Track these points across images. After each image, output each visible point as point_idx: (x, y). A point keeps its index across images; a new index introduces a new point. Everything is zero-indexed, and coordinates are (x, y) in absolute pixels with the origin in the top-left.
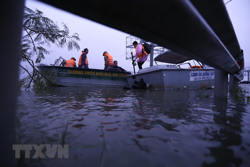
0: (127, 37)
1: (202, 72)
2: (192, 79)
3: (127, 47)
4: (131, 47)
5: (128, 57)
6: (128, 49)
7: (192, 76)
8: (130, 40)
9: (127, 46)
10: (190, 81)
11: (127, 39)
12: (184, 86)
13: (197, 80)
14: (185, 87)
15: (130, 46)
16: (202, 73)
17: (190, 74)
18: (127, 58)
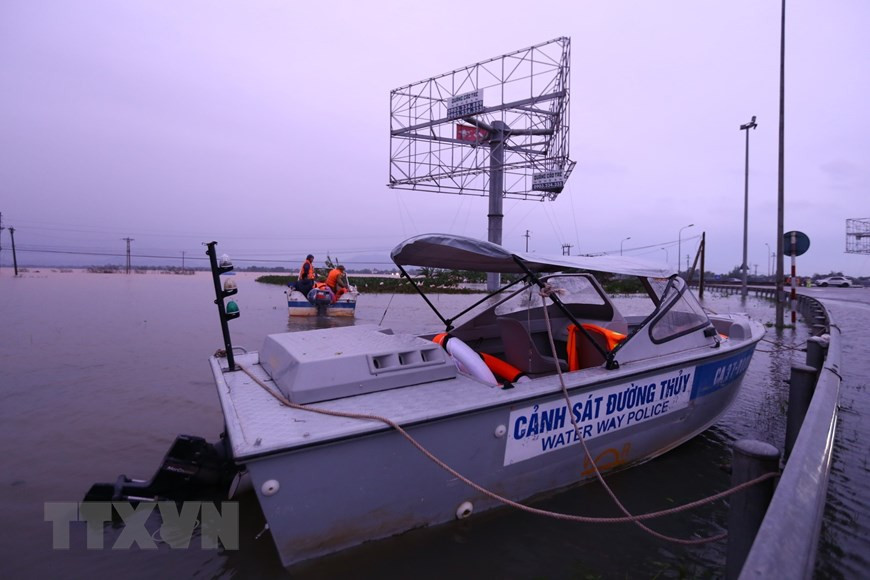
0: (393, 92)
1: (596, 394)
2: (521, 450)
3: (394, 134)
4: (410, 135)
5: (398, 176)
6: (397, 141)
7: (517, 437)
8: (407, 106)
9: (396, 127)
10: (507, 463)
11: (397, 98)
12: (459, 505)
13: (560, 446)
14: (467, 506)
15: (406, 129)
16: (598, 400)
17: (501, 428)
18: (393, 183)
